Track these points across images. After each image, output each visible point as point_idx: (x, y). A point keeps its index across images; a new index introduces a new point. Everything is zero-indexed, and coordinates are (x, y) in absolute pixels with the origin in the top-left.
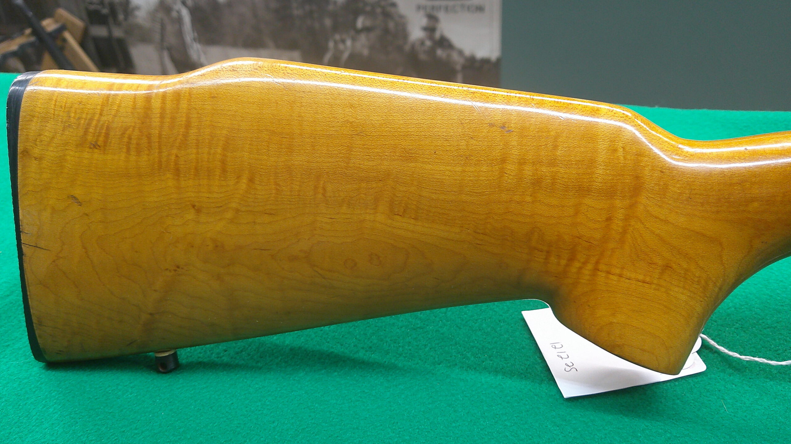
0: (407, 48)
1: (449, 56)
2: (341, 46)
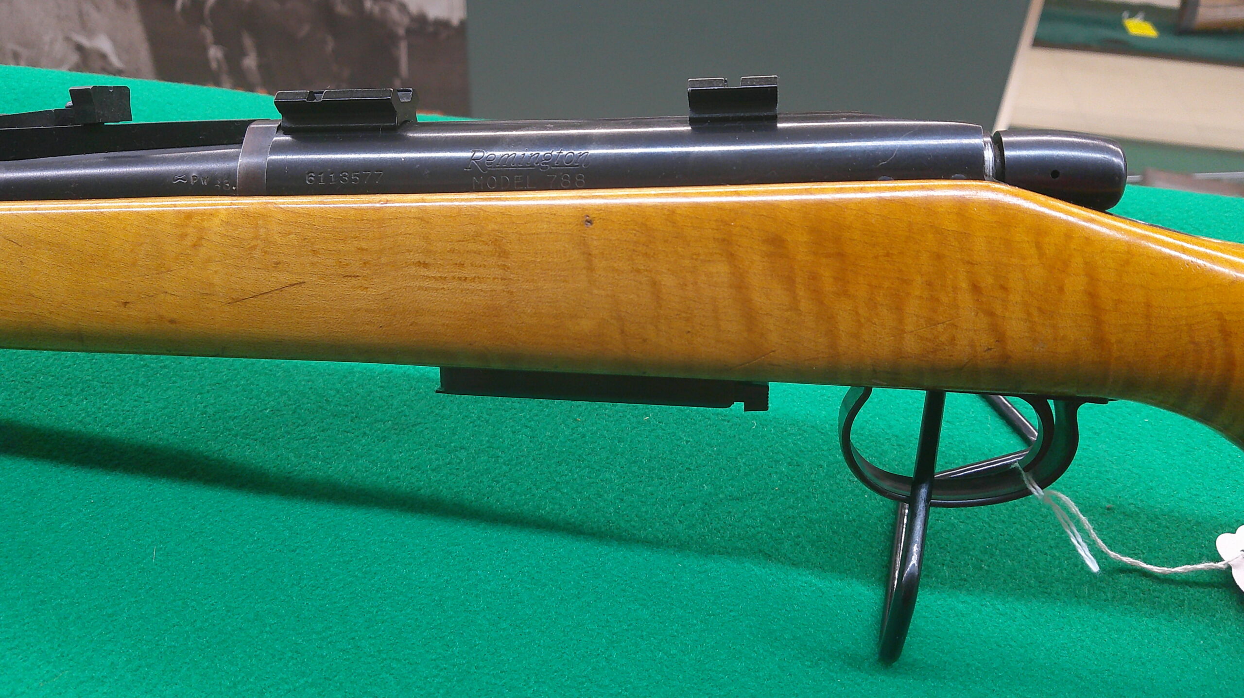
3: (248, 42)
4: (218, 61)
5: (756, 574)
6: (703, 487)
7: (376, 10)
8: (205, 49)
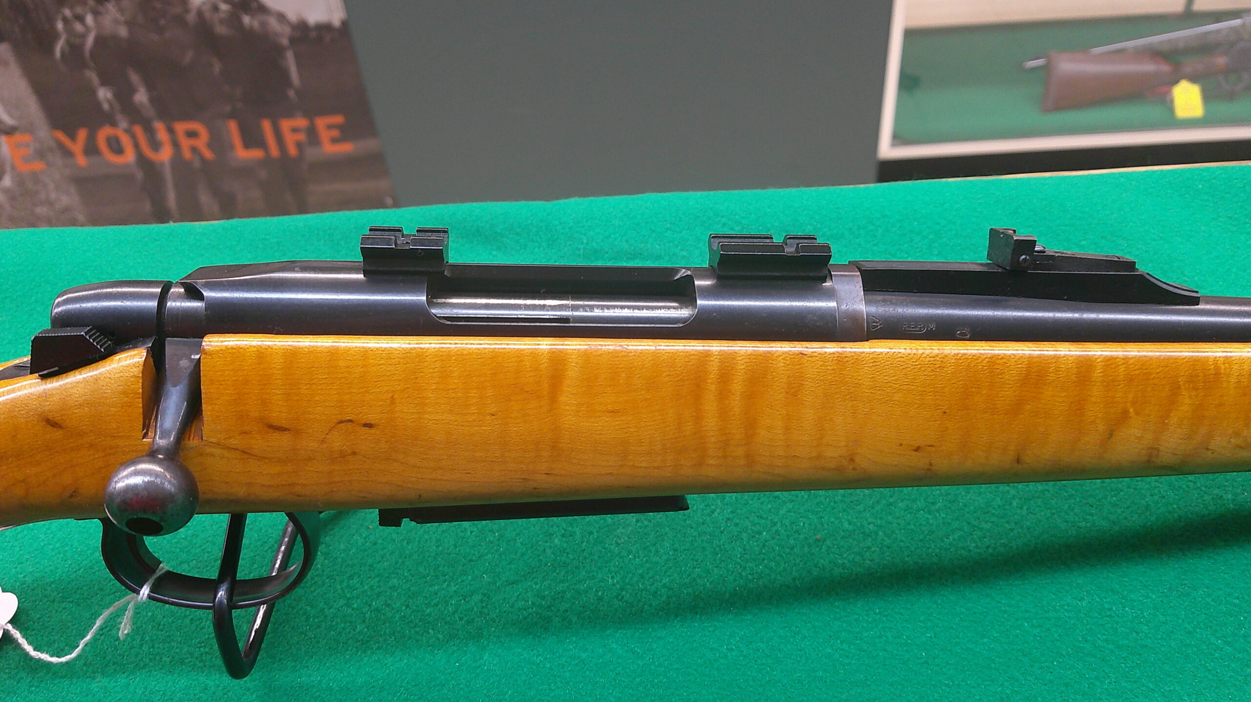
0: (191, 17)
1: (263, 24)
2: (79, 27)
3: (135, 78)
4: (108, 101)
5: (525, 659)
6: (484, 577)
7: (256, 24)
8: (93, 93)
